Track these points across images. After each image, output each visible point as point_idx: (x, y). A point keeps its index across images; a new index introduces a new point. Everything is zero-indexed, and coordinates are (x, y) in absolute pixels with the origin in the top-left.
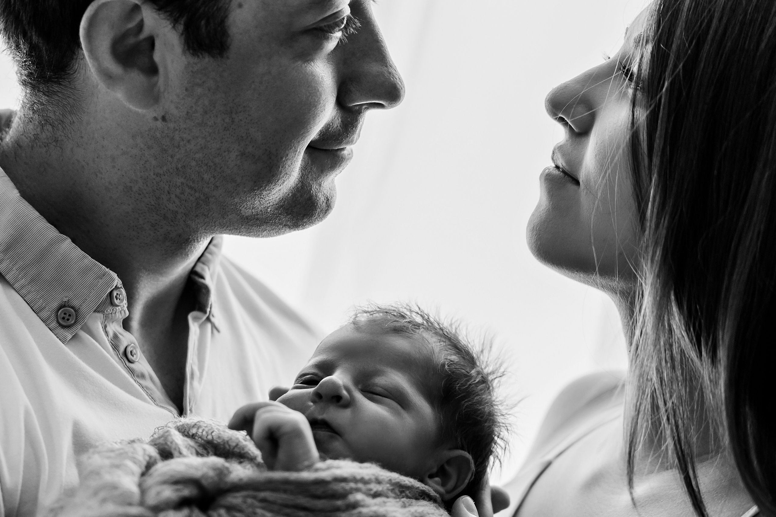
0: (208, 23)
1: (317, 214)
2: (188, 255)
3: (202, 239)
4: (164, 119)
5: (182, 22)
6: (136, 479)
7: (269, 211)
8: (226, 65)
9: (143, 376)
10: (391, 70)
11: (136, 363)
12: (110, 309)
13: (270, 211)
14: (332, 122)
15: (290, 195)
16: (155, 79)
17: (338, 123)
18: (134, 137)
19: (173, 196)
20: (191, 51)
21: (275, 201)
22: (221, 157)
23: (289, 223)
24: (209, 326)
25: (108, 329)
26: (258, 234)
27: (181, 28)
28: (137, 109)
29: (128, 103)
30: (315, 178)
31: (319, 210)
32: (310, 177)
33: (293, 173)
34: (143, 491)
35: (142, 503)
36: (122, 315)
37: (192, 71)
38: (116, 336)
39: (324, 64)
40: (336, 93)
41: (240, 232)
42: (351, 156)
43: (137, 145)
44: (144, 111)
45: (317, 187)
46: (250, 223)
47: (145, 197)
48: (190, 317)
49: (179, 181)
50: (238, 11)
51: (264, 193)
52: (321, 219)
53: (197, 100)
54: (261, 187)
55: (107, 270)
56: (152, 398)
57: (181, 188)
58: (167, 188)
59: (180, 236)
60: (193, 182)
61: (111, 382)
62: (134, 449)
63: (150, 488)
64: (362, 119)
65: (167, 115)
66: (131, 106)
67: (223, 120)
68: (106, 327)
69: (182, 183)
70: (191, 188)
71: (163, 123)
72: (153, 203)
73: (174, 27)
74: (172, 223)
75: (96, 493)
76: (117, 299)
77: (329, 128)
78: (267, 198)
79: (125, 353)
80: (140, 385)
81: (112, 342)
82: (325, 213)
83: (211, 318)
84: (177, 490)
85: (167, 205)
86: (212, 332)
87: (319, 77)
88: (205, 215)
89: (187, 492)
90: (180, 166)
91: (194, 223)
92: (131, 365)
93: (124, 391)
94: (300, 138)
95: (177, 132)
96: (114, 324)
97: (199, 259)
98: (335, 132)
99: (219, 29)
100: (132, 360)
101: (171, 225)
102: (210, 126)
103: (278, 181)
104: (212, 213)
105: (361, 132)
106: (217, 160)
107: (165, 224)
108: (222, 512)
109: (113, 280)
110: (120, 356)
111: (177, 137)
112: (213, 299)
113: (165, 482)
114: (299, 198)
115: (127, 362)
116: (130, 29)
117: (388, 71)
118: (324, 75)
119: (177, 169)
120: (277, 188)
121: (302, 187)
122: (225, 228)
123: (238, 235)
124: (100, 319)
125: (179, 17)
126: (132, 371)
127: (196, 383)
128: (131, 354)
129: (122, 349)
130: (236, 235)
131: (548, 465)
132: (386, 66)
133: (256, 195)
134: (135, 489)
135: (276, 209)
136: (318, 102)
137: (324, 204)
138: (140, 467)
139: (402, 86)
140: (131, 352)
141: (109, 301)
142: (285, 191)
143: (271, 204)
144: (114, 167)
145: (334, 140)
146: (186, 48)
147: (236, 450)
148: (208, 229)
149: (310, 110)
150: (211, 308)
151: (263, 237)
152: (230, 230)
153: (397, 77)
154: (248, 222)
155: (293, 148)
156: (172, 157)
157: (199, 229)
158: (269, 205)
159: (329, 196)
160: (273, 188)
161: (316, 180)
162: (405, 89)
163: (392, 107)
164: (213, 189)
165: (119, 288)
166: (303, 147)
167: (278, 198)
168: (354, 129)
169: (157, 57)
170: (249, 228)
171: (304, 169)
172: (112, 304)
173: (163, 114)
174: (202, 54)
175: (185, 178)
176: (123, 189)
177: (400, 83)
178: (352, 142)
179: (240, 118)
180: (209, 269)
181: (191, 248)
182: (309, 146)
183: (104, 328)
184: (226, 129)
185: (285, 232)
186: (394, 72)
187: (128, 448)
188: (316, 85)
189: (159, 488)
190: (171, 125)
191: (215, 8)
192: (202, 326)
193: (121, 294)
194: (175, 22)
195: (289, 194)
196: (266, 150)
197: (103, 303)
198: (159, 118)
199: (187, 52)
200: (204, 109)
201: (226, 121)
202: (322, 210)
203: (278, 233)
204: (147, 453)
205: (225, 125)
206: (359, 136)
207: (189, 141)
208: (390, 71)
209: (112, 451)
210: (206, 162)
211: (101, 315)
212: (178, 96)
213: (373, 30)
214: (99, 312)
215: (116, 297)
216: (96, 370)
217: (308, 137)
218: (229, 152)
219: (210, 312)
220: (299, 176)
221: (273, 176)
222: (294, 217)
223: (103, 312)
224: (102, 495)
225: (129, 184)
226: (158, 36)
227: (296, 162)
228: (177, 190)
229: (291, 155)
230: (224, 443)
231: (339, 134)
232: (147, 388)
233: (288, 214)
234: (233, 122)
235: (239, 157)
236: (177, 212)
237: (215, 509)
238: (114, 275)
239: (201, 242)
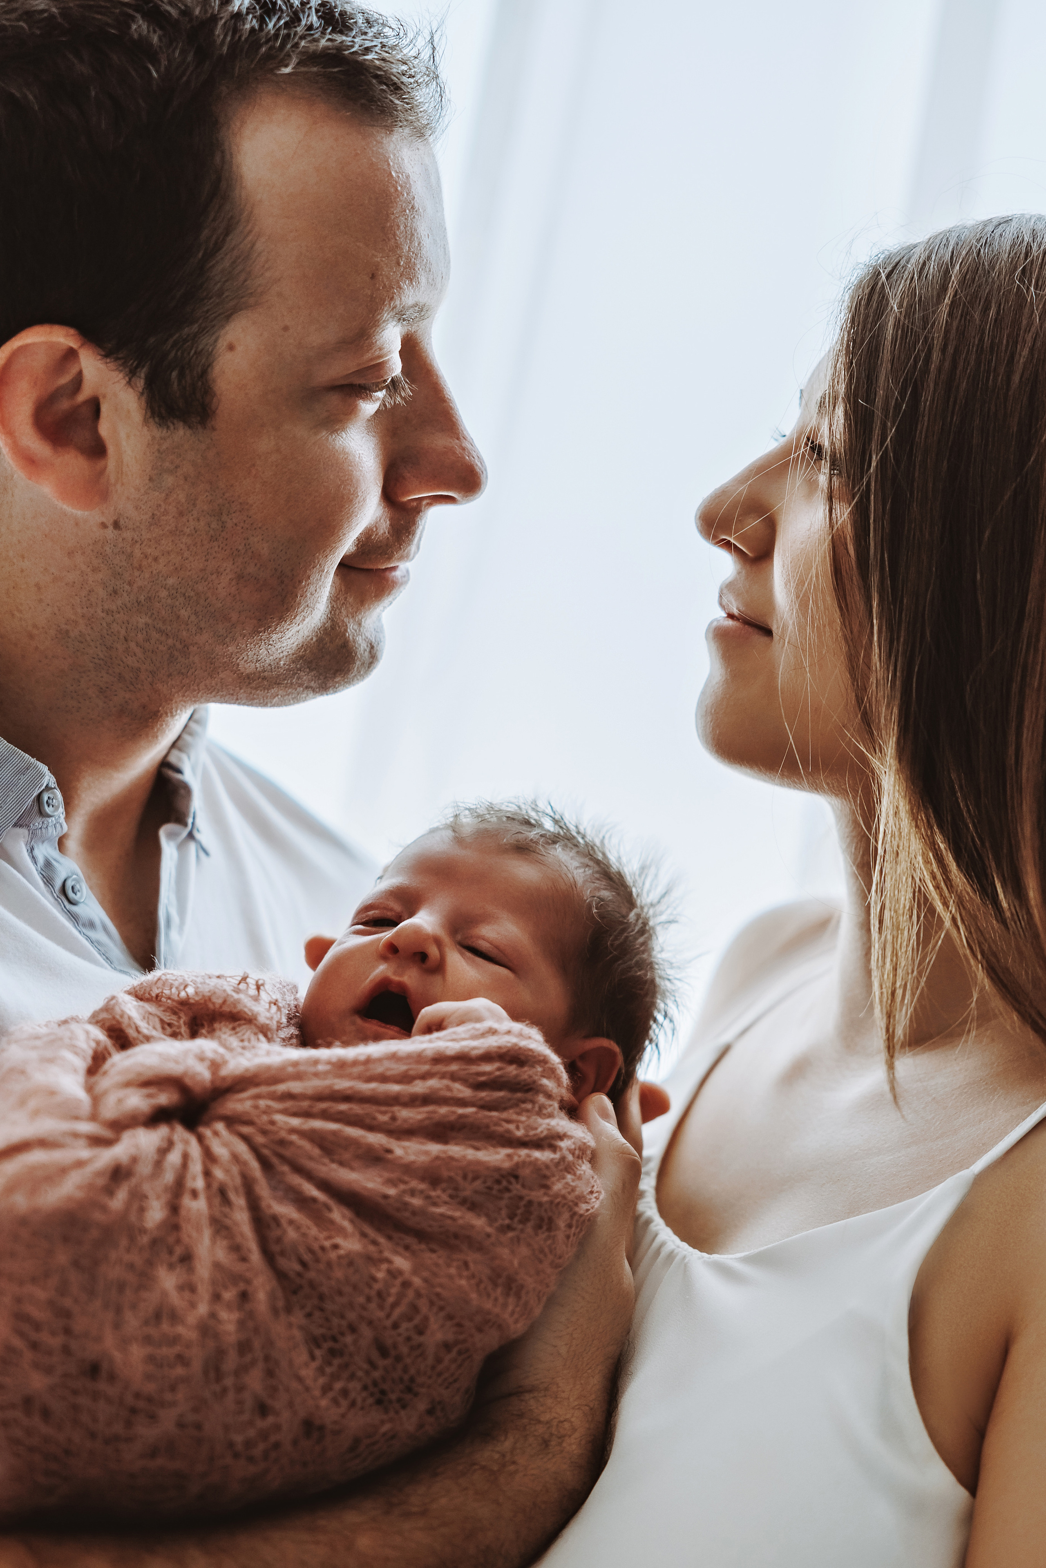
0: (181, 375)
1: (356, 669)
2: (157, 737)
3: (179, 711)
4: (116, 525)
5: (143, 375)
6: (81, 1077)
7: (282, 665)
8: (212, 440)
9: (91, 925)
10: (466, 444)
11: (81, 905)
12: (38, 822)
13: (284, 664)
14: (376, 526)
15: (314, 639)
16: (101, 464)
17: (384, 527)
18: (70, 554)
19: (132, 645)
20: (157, 419)
21: (291, 648)
22: (207, 583)
23: (312, 684)
24: (192, 846)
25: (36, 852)
26: (266, 701)
27: (140, 383)
28: (74, 511)
29: (60, 501)
30: (352, 614)
31: (358, 663)
32: (344, 612)
33: (318, 606)
34: (96, 1099)
35: (93, 1117)
36: (57, 830)
37: (159, 451)
38: (48, 864)
39: (362, 435)
40: (382, 481)
41: (237, 699)
42: (405, 579)
43: (76, 566)
44: (86, 513)
45: (356, 627)
46: (253, 685)
47: (89, 646)
48: (162, 833)
49: (142, 620)
50: (229, 356)
51: (274, 637)
52: (363, 677)
53: (167, 495)
54: (270, 627)
55: (33, 760)
56: (107, 958)
57: (145, 632)
58: (123, 632)
59: (144, 708)
60: (164, 622)
61: (42, 934)
62: (72, 1032)
63: (105, 1093)
64: (423, 521)
65: (121, 520)
66: (65, 507)
67: (209, 525)
68: (32, 849)
69: (147, 625)
70: (161, 631)
71: (116, 532)
72: (102, 656)
73: (129, 383)
74: (132, 687)
75: (22, 1102)
76: (48, 806)
77: (371, 536)
78: (278, 645)
79: (63, 890)
80: (88, 938)
81: (43, 873)
82: (369, 667)
83: (196, 834)
84: (149, 1096)
85: (124, 658)
86: (198, 856)
87: (354, 456)
88: (182, 674)
89: (164, 1099)
90: (142, 598)
91: (165, 686)
92: (74, 908)
93: (63, 948)
94: (328, 551)
95: (138, 546)
96: (46, 844)
97: (174, 745)
98: (381, 541)
99: (200, 383)
100: (74, 900)
101: (131, 691)
102: (188, 535)
103: (294, 618)
104: (193, 670)
105: (422, 543)
106: (200, 587)
107: (121, 688)
108: (220, 1126)
109: (42, 776)
110: (55, 895)
111: (137, 553)
112: (197, 804)
113: (128, 1084)
114: (328, 644)
115: (66, 903)
116: (62, 387)
117: (461, 446)
118: (363, 452)
119: (139, 603)
120: (294, 629)
121: (333, 627)
122: (214, 693)
123: (234, 703)
124: (24, 837)
125: (137, 367)
126: (74, 918)
127: (174, 934)
128: (73, 891)
129: (58, 884)
130: (230, 703)
131: (725, 1051)
132: (458, 439)
133: (261, 640)
134: (81, 1094)
135: (293, 662)
136: (355, 494)
137: (367, 654)
138: (84, 1058)
139: (483, 469)
140: (73, 888)
141: (36, 808)
142: (306, 633)
143: (285, 653)
144: (40, 601)
145: (380, 554)
146: (149, 414)
147: (226, 1009)
148: (188, 696)
149: (343, 506)
150: (194, 818)
151: (273, 706)
152: (222, 696)
153: (474, 454)
154: (249, 683)
155: (318, 566)
156: (130, 584)
157: (174, 696)
158: (281, 655)
159: (373, 640)
160: (288, 629)
161: (353, 617)
162: (487, 473)
163: (468, 501)
164: (194, 632)
165: (51, 789)
166: (333, 565)
167: (296, 644)
168: (410, 537)
169: (104, 429)
170: (251, 693)
171: (336, 600)
172: (42, 813)
173: (115, 518)
174: (174, 424)
175: (151, 616)
176: (56, 635)
177: (479, 464)
178: (405, 557)
179: (234, 521)
180: (189, 757)
181: (162, 725)
182: (342, 565)
183: (29, 851)
184: (213, 539)
185: (307, 698)
186: (469, 446)
187: (62, 1031)
188: (350, 468)
189: (121, 1093)
190: (128, 535)
191: (193, 352)
192: (181, 847)
193: (55, 797)
194: (132, 374)
195: (312, 639)
196: (276, 570)
197: (28, 813)
198: (110, 523)
199: (151, 420)
200: (178, 508)
201: (213, 526)
202: (363, 664)
203: (297, 700)
204: (92, 1036)
205: (212, 532)
206: (418, 548)
207: (156, 559)
208: (463, 445)
209: (37, 1037)
210: (183, 590)
211: (23, 831)
212: (138, 489)
213: (437, 383)
214: (21, 826)
215: (47, 802)
216: (19, 916)
217: (340, 548)
218: (219, 573)
219: (193, 824)
220: (328, 610)
221: (288, 610)
222: (321, 674)
223: (28, 826)
224: (32, 1104)
225: (63, 626)
226: (104, 397)
227: (322, 588)
228: (139, 635)
229: (315, 577)
230: (205, 1001)
231: (387, 545)
232: (99, 942)
233: (311, 670)
234: (223, 527)
235: (234, 583)
236: (139, 670)
237: (207, 1124)
238: (44, 768)
239: (177, 717)
